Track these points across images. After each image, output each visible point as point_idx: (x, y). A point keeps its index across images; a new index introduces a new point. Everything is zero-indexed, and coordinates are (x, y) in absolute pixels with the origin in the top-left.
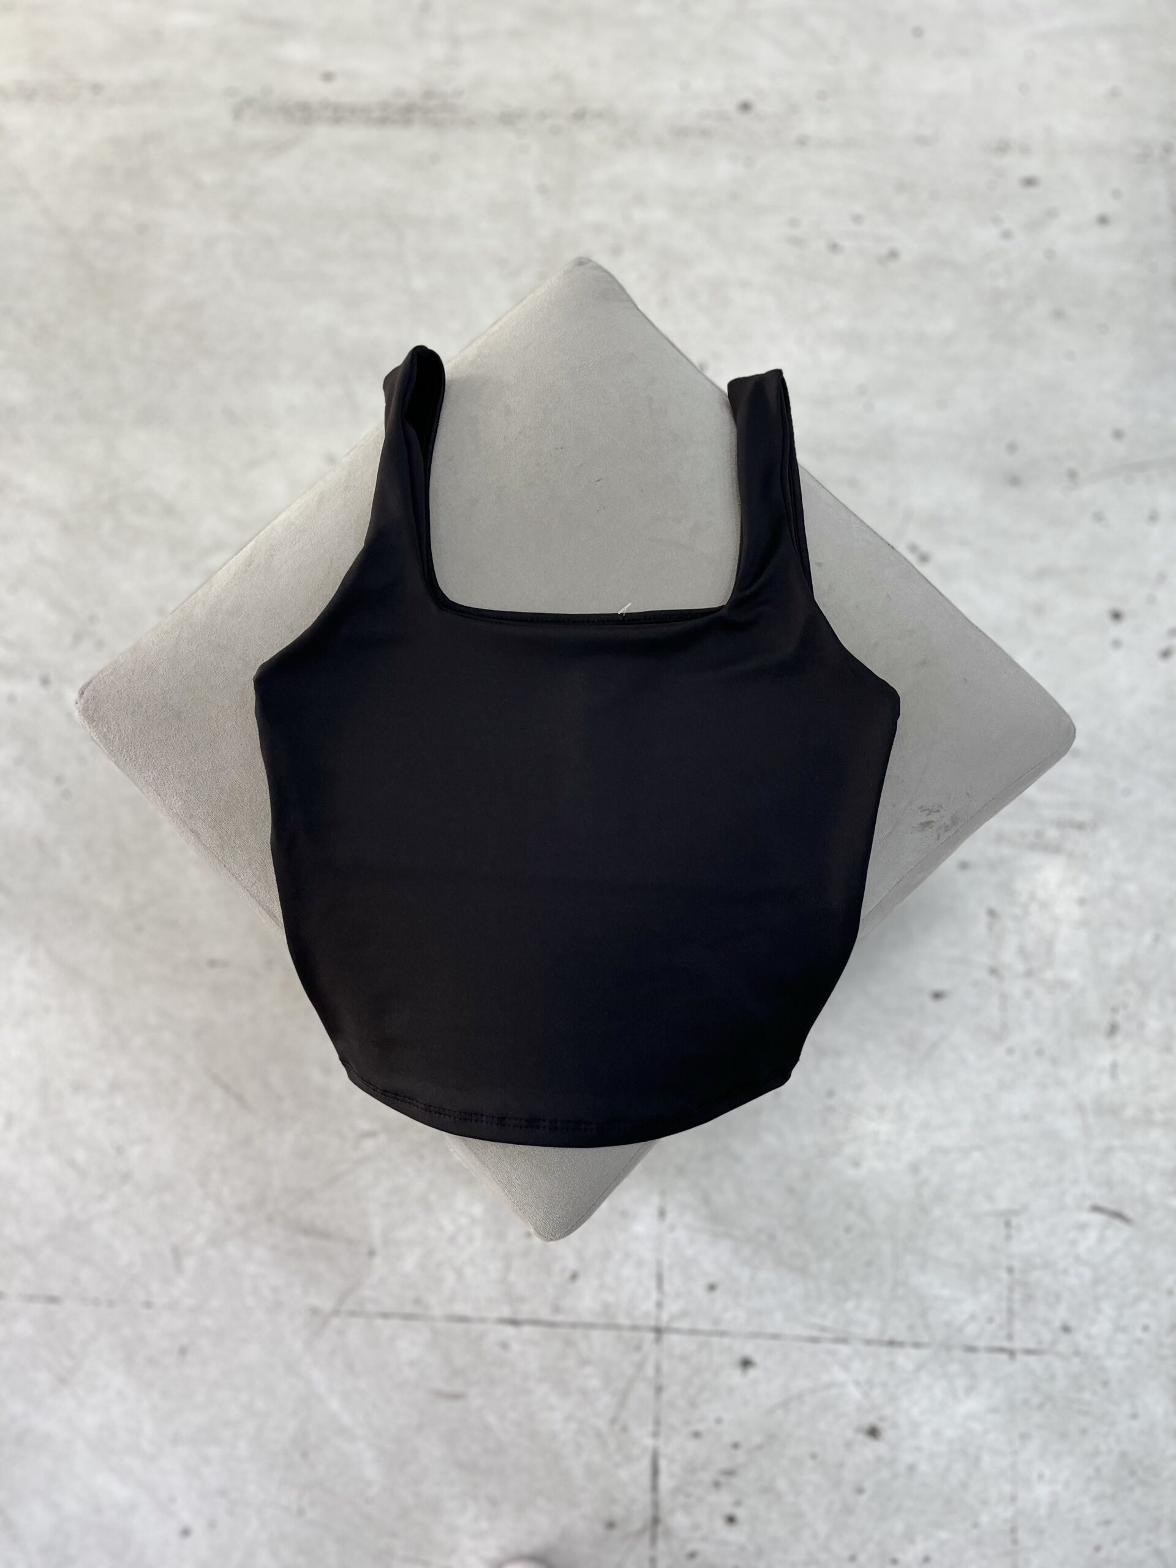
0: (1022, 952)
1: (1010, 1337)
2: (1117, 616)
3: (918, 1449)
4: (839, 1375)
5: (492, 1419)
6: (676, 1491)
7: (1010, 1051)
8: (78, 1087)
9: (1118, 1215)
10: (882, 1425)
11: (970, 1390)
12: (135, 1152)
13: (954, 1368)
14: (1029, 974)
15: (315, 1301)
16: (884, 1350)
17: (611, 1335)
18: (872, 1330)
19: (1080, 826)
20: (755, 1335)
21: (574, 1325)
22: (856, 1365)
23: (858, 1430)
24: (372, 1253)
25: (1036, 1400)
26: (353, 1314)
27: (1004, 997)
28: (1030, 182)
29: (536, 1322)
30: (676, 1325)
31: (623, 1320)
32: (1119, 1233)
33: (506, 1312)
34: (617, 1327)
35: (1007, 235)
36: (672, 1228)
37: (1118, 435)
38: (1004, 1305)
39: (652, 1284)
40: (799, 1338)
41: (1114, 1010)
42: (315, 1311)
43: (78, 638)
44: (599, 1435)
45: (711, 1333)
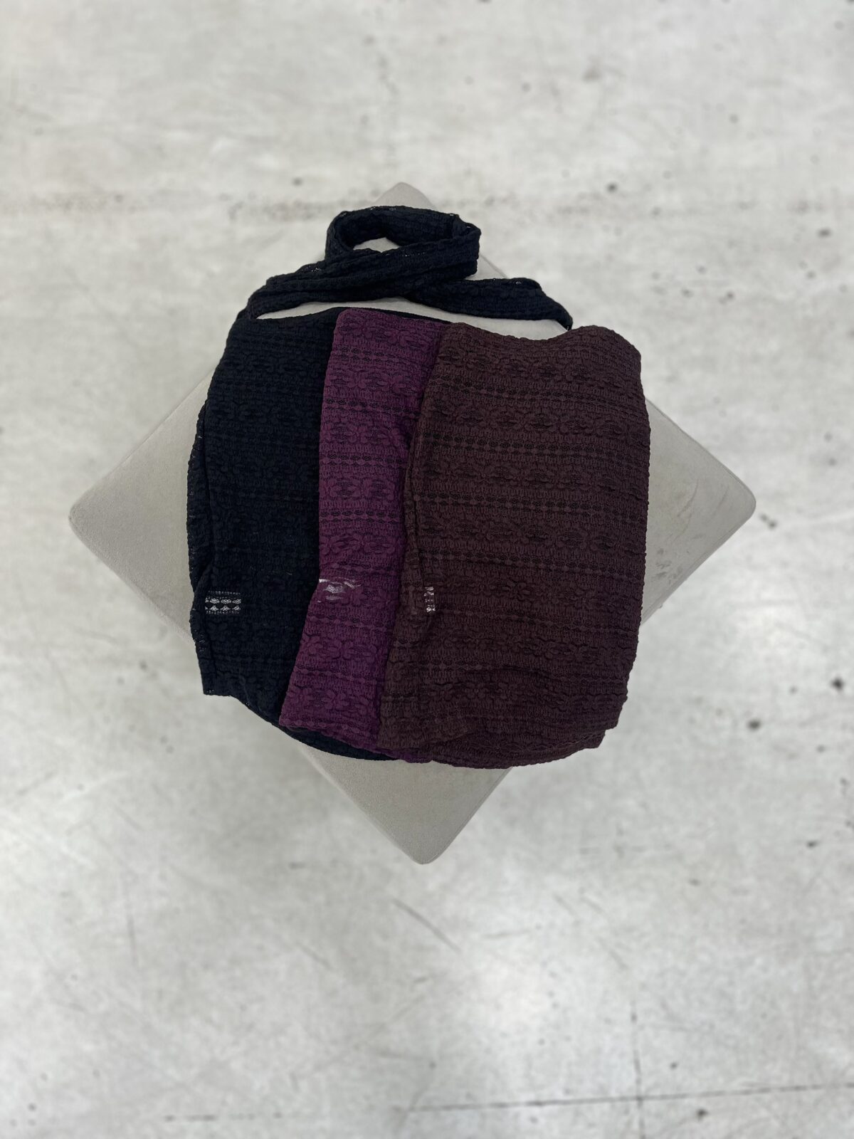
4: (764, 1113)
12: (254, 1009)
15: (396, 1102)
16: (793, 1094)
17: (606, 1106)
18: (785, 1082)
20: (706, 1095)
21: (581, 1102)
24: (433, 1065)
26: (425, 1109)
28: (825, 233)
29: (554, 1102)
30: (652, 1093)
31: (614, 1094)
33: (532, 1097)
34: (611, 1100)
35: (811, 275)
36: (642, 1027)
39: (632, 1068)
40: (736, 1093)
42: (397, 1110)
45: (676, 1097)
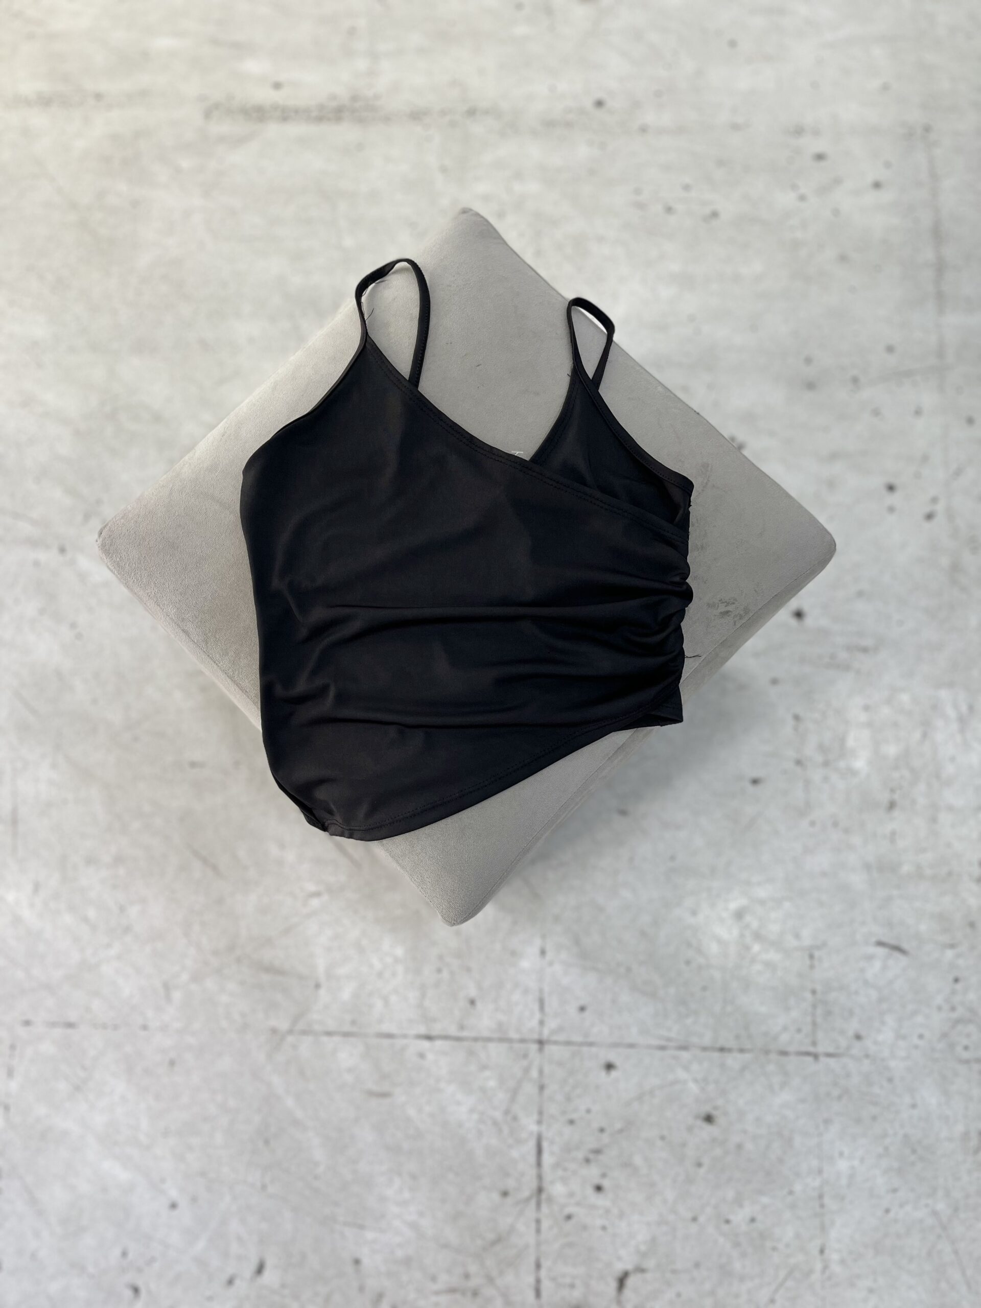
0: (822, 748)
1: (814, 1044)
2: (891, 488)
3: (745, 1132)
4: (681, 1074)
5: (412, 1112)
6: (557, 1165)
7: (813, 824)
8: (90, 861)
9: (898, 949)
10: (715, 1113)
11: (783, 1085)
12: (134, 911)
13: (771, 1068)
14: (826, 764)
15: (273, 1023)
16: (716, 1055)
17: (504, 1047)
18: (707, 1040)
19: (865, 650)
20: (615, 1045)
21: (476, 1039)
22: (695, 1067)
23: (697, 1117)
24: (318, 986)
25: (836, 1092)
26: (304, 1033)
27: (807, 783)
28: (820, 157)
29: (446, 1037)
30: (554, 1038)
31: (513, 1035)
32: (898, 963)
33: (422, 1030)
34: (509, 1041)
35: (802, 198)
36: (551, 964)
37: (890, 349)
38: (809, 1019)
39: (536, 1007)
40: (649, 1047)
41: (892, 791)
42: (274, 1031)
43: (87, 517)
44: (495, 1123)
45: (582, 1044)
